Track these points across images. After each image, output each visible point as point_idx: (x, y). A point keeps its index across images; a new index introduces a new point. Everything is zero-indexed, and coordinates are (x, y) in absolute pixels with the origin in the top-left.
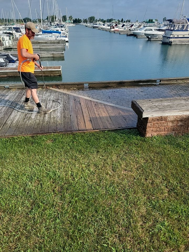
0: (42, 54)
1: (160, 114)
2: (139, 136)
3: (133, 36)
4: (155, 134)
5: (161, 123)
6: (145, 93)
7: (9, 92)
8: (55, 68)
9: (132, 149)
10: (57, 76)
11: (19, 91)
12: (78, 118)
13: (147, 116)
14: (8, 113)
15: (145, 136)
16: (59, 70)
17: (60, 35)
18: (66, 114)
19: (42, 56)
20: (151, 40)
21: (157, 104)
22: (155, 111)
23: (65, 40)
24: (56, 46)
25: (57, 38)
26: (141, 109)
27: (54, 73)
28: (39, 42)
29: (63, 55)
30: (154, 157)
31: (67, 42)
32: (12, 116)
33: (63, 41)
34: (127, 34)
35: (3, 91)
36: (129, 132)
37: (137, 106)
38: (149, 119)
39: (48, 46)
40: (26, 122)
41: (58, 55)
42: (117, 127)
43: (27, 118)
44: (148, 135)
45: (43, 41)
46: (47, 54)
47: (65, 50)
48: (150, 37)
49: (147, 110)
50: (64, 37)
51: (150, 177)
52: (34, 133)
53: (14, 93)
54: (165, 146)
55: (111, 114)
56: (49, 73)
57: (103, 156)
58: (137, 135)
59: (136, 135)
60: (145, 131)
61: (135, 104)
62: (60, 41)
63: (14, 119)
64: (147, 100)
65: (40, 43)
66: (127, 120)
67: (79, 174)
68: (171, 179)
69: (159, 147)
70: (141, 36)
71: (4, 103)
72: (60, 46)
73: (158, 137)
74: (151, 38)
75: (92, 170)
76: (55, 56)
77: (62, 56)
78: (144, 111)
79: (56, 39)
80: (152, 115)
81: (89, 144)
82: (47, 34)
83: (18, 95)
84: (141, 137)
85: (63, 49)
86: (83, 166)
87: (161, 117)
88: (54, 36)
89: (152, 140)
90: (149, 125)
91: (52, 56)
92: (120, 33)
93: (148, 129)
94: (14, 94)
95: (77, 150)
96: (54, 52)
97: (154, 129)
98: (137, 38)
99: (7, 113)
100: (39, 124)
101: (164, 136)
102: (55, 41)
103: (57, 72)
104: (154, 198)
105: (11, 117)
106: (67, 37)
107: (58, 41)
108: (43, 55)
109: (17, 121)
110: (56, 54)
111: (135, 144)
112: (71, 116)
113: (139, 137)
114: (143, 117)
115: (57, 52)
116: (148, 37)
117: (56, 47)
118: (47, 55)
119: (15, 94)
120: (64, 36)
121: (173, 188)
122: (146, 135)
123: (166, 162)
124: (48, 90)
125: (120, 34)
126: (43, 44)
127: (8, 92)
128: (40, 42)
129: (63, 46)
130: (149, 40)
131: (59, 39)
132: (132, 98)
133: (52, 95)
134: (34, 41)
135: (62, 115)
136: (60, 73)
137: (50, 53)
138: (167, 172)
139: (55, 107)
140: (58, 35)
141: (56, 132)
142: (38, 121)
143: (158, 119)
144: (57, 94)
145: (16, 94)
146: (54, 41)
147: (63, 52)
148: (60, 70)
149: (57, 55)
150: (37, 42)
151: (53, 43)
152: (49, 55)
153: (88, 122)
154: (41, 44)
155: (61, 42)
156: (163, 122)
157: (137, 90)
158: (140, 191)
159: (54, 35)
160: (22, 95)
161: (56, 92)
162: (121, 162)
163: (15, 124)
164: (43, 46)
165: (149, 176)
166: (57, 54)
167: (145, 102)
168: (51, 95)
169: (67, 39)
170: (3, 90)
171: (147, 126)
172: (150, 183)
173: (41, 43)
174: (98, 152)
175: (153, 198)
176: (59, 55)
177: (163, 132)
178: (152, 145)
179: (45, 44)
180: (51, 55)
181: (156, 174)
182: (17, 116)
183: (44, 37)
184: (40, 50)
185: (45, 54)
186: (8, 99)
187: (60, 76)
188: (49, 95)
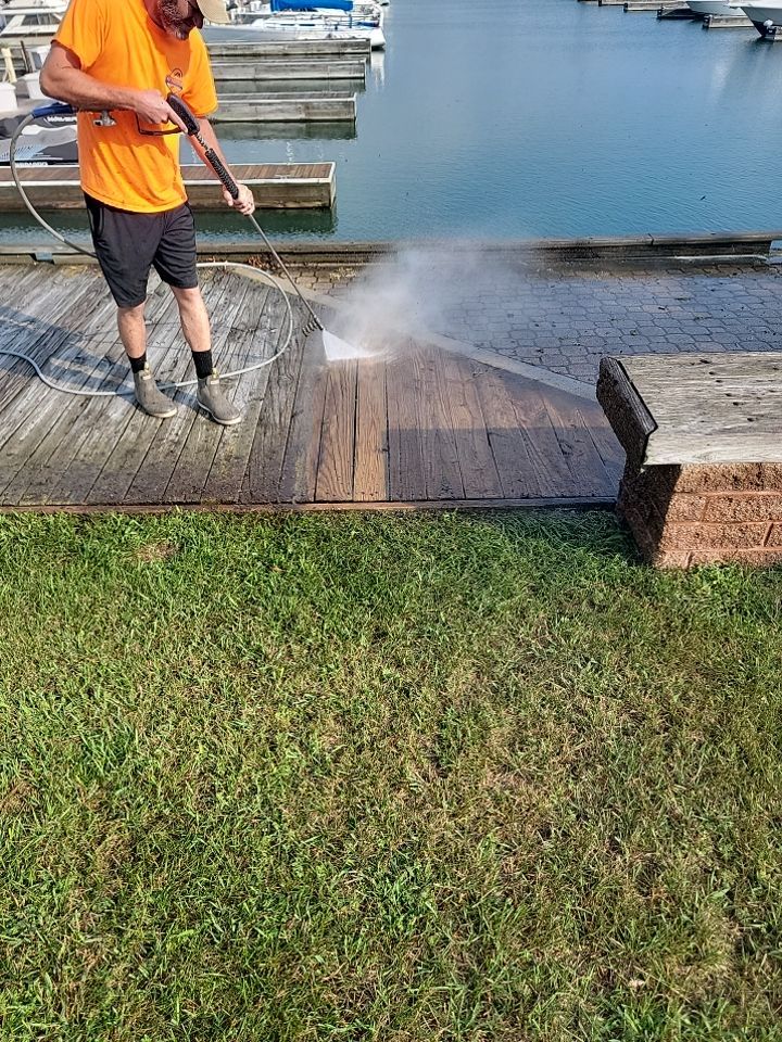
0: (261, 104)
1: (750, 448)
2: (625, 556)
3: (690, 18)
4: (713, 555)
5: (751, 498)
6: (699, 308)
7: (49, 282)
8: (306, 173)
9: (567, 637)
10: (316, 208)
11: (94, 279)
12: (328, 429)
13: (674, 459)
14: (10, 386)
15: (651, 563)
16: (322, 181)
17: (348, 19)
18: (276, 404)
19: (262, 118)
20: (772, 41)
21: (740, 387)
22: (724, 431)
23: (368, 40)
24: (325, 69)
25: (334, 33)
26: (641, 414)
27: (299, 195)
28: (255, 50)
29: (349, 112)
30: (685, 698)
31: (377, 48)
32: (22, 404)
33: (358, 45)
34: (660, 12)
35: (25, 276)
36: (571, 527)
37: (627, 391)
38: (684, 472)
39: (293, 71)
40: (75, 438)
41: (328, 114)
42: (513, 495)
43: (86, 417)
44: (673, 556)
45: (272, 48)
46: (280, 107)
47: (362, 88)
48: (769, 23)
49: (676, 419)
50: (366, 24)
51: (637, 835)
52: (92, 500)
53: (67, 287)
54: (761, 631)
55: (495, 420)
56: (276, 195)
57: (399, 665)
58: (609, 552)
59: (604, 553)
60: (658, 536)
61: (616, 382)
62: (345, 45)
63: (27, 417)
64: (688, 358)
65: (260, 55)
66: (573, 458)
67: (244, 768)
68: (765, 857)
69: (724, 637)
70: (727, 20)
71: (10, 334)
72: (342, 70)
73: (726, 573)
74: (774, 30)
75: (320, 743)
76: (315, 114)
77: (348, 117)
78: (656, 427)
79: (330, 36)
80: (704, 452)
81: (344, 584)
82: (291, 13)
83: (85, 299)
84: (630, 564)
85: (356, 85)
86: (283, 716)
87: (759, 465)
88: (322, 21)
89: (688, 589)
90: (679, 504)
91: (303, 116)
92: (626, 5)
93: (671, 530)
94: (68, 291)
95: (277, 612)
96: (311, 97)
97: (710, 530)
98: (706, 28)
99: (7, 383)
100: (131, 452)
101: (761, 569)
102: (326, 44)
103: (314, 193)
104: (641, 983)
105: (19, 409)
106: (376, 26)
107: (337, 45)
108: (264, 113)
109: (38, 430)
110: (318, 108)
111: (592, 604)
112: (299, 417)
113: (618, 564)
114: (649, 462)
115: (325, 96)
116: (760, 26)
117: (326, 76)
118: (282, 111)
119: (70, 294)
120: (368, 21)
121: (769, 929)
122: (661, 559)
123: (750, 736)
124: (225, 279)
125: (626, 11)
126: (270, 62)
127: (44, 278)
128: (261, 50)
129: (356, 71)
130: (761, 41)
131: (344, 34)
132: (627, 332)
133: (236, 305)
134: (235, 48)
135: (253, 408)
136: (325, 194)
137: (296, 103)
138: (748, 809)
139: (234, 363)
140: (339, 19)
141: (198, 503)
142: (133, 436)
143: (735, 478)
144: (260, 298)
145: (75, 290)
146: (319, 44)
147: (353, 99)
148: (328, 184)
149: (323, 114)
150: (247, 52)
151: (314, 53)
152: (288, 112)
153: (373, 456)
154: (263, 59)
155: (349, 50)
156: (765, 498)
157: (657, 289)
158: (564, 922)
159: (320, 18)
160: (100, 297)
161: (257, 287)
162: (489, 716)
163: (22, 446)
164: (269, 69)
165: (632, 826)
166: (325, 106)
167: (677, 371)
168: (227, 303)
169: (377, 37)
170: (26, 269)
171: (672, 510)
172: (630, 874)
173: (266, 55)
174: (380, 635)
175: (634, 983)
176: (333, 114)
177: (756, 548)
178: (686, 621)
179: (278, 62)
180: (298, 111)
181: (678, 818)
182: (48, 401)
183: (279, 28)
184: (254, 89)
185: (274, 108)
186: (33, 316)
187: (326, 209)
188: (222, 301)
